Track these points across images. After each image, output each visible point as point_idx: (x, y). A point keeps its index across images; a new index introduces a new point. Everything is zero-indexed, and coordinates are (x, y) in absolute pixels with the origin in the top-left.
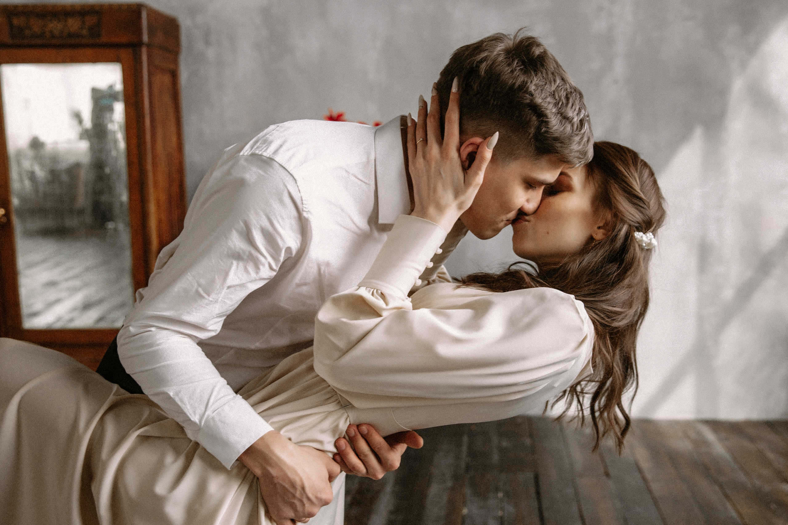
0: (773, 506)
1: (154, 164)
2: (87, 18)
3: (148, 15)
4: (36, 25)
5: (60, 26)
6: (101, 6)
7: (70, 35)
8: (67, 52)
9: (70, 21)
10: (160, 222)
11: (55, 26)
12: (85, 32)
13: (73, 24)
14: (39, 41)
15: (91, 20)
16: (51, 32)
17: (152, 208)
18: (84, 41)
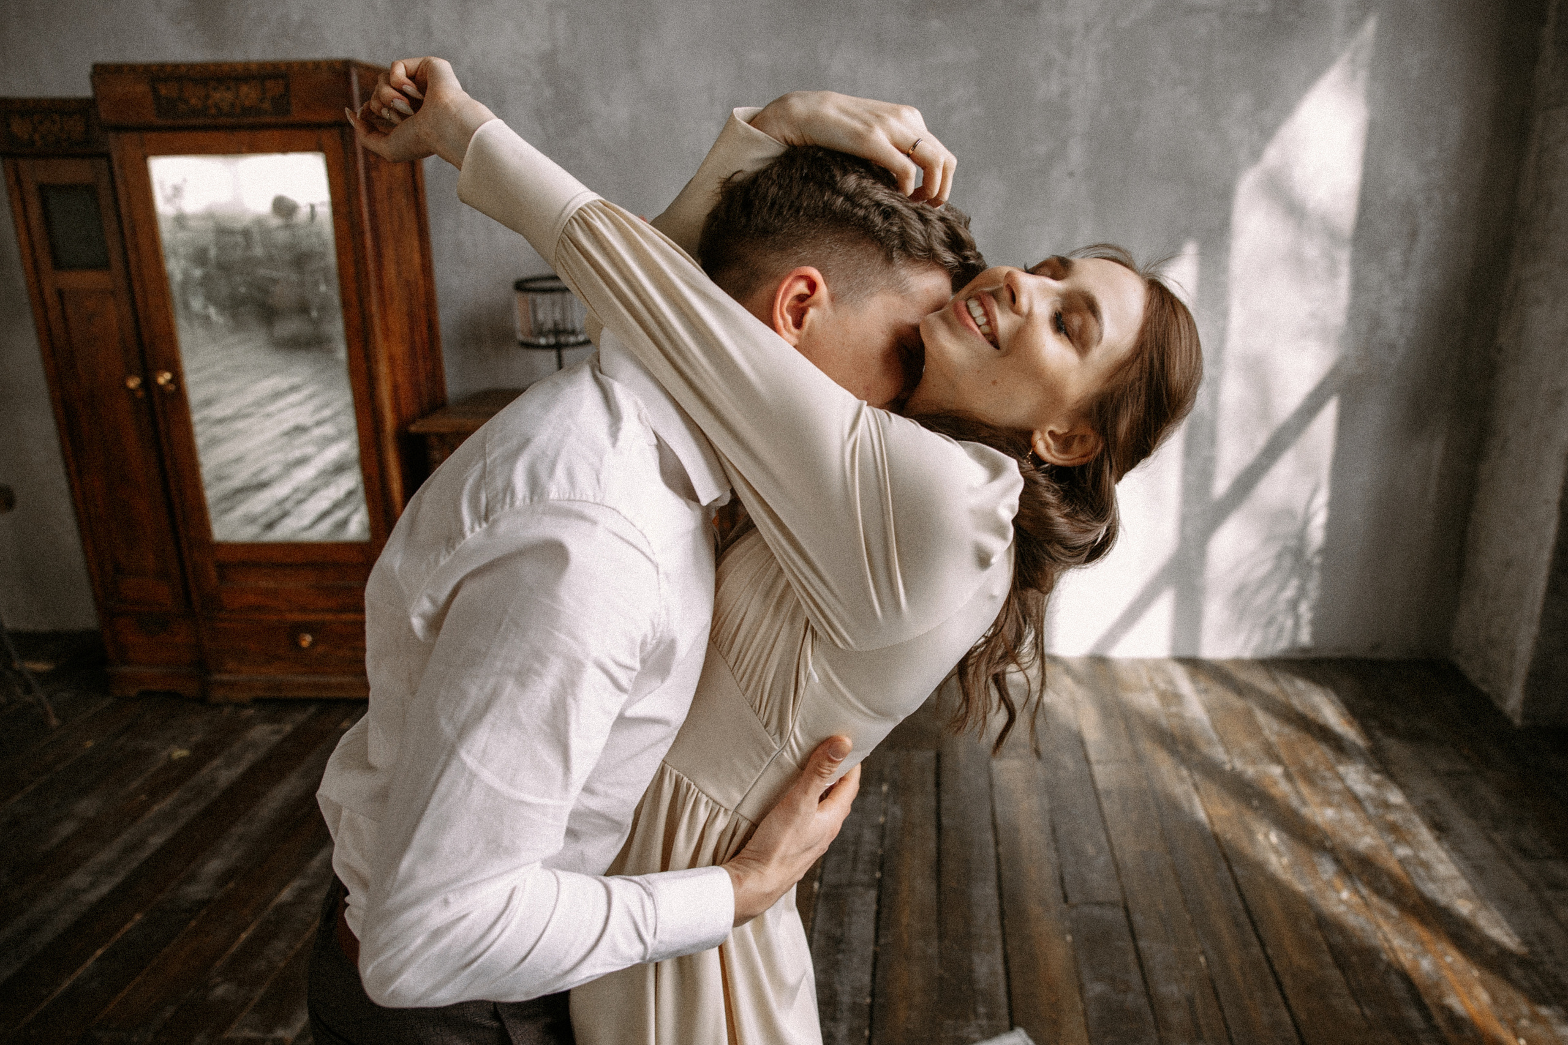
0: (1255, 803)
1: (383, 303)
2: (269, 84)
3: (360, 77)
4: (194, 97)
5: (229, 96)
6: (289, 65)
7: (246, 111)
8: (244, 136)
9: (245, 89)
10: (395, 388)
11: (222, 97)
12: (267, 105)
13: (249, 94)
14: (200, 121)
15: (275, 88)
16: (216, 106)
17: (383, 369)
18: (267, 119)
